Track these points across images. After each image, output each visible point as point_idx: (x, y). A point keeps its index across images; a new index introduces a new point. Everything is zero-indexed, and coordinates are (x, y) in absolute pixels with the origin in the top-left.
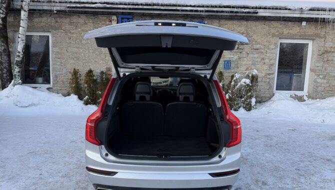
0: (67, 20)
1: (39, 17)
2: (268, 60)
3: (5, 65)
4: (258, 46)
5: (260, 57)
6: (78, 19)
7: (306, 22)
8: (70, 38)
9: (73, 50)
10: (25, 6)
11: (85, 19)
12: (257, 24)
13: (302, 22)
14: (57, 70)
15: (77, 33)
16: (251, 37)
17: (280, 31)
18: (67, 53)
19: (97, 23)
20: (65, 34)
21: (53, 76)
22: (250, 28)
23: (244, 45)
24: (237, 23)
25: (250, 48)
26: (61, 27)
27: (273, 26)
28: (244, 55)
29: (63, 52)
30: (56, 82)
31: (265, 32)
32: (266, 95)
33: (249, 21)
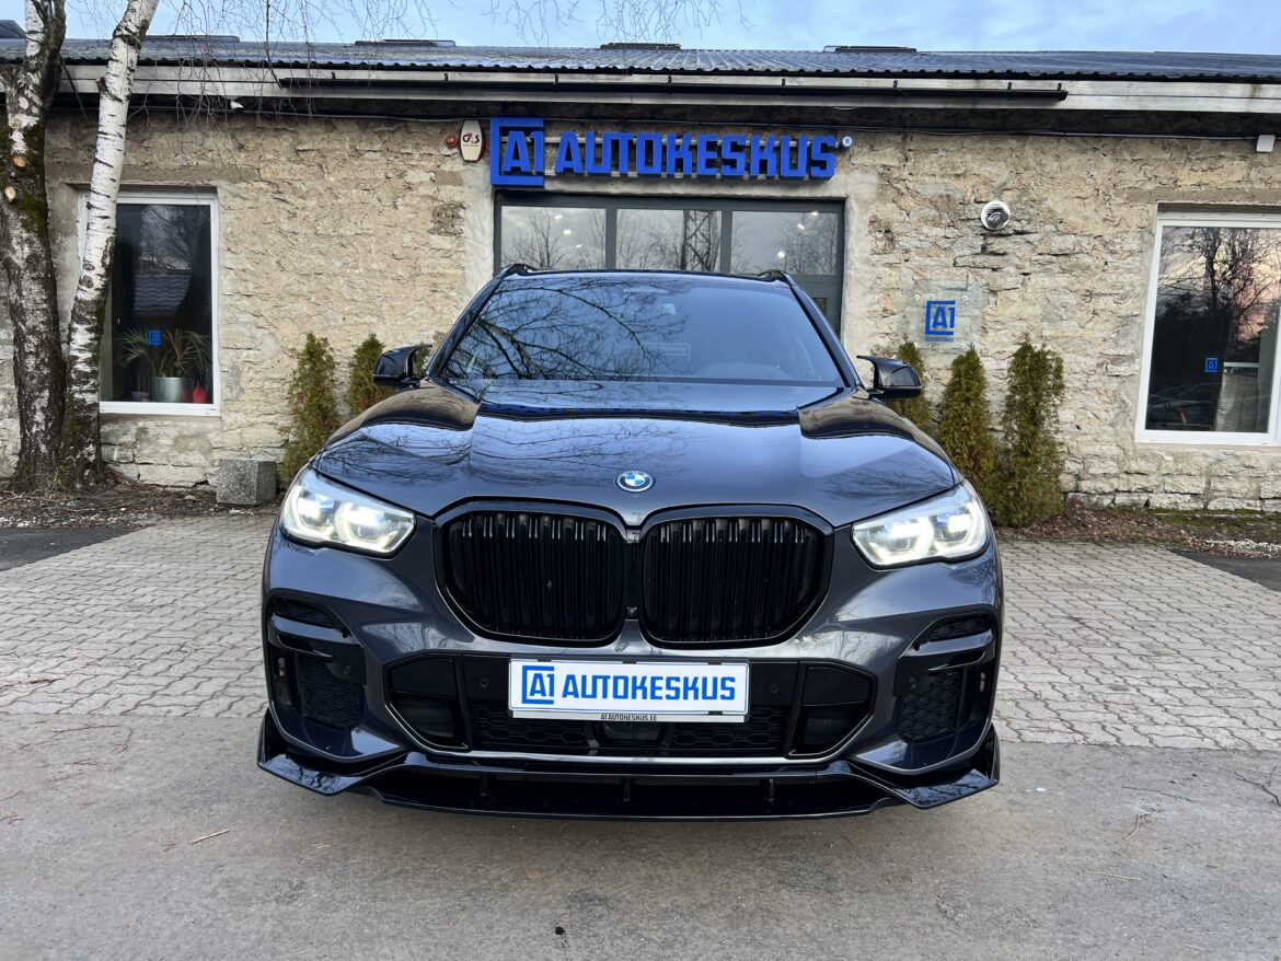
0: (284, 143)
1: (170, 130)
2: (1110, 299)
3: (36, 320)
4: (1068, 242)
5: (1077, 286)
6: (326, 136)
7: (1272, 138)
8: (295, 215)
9: (304, 264)
10: (115, 79)
11: (354, 135)
12: (1061, 149)
13: (1257, 136)
14: (239, 345)
15: (322, 191)
16: (1040, 202)
17: (1165, 178)
18: (282, 275)
19: (402, 151)
20: (276, 196)
21: (226, 369)
22: (1033, 164)
23: (1009, 235)
24: (979, 145)
25: (1033, 250)
26: (258, 169)
27: (1132, 154)
28: (1009, 277)
29: (267, 269)
30: (235, 392)
31: (1099, 181)
32: (1104, 448)
33: (1031, 138)
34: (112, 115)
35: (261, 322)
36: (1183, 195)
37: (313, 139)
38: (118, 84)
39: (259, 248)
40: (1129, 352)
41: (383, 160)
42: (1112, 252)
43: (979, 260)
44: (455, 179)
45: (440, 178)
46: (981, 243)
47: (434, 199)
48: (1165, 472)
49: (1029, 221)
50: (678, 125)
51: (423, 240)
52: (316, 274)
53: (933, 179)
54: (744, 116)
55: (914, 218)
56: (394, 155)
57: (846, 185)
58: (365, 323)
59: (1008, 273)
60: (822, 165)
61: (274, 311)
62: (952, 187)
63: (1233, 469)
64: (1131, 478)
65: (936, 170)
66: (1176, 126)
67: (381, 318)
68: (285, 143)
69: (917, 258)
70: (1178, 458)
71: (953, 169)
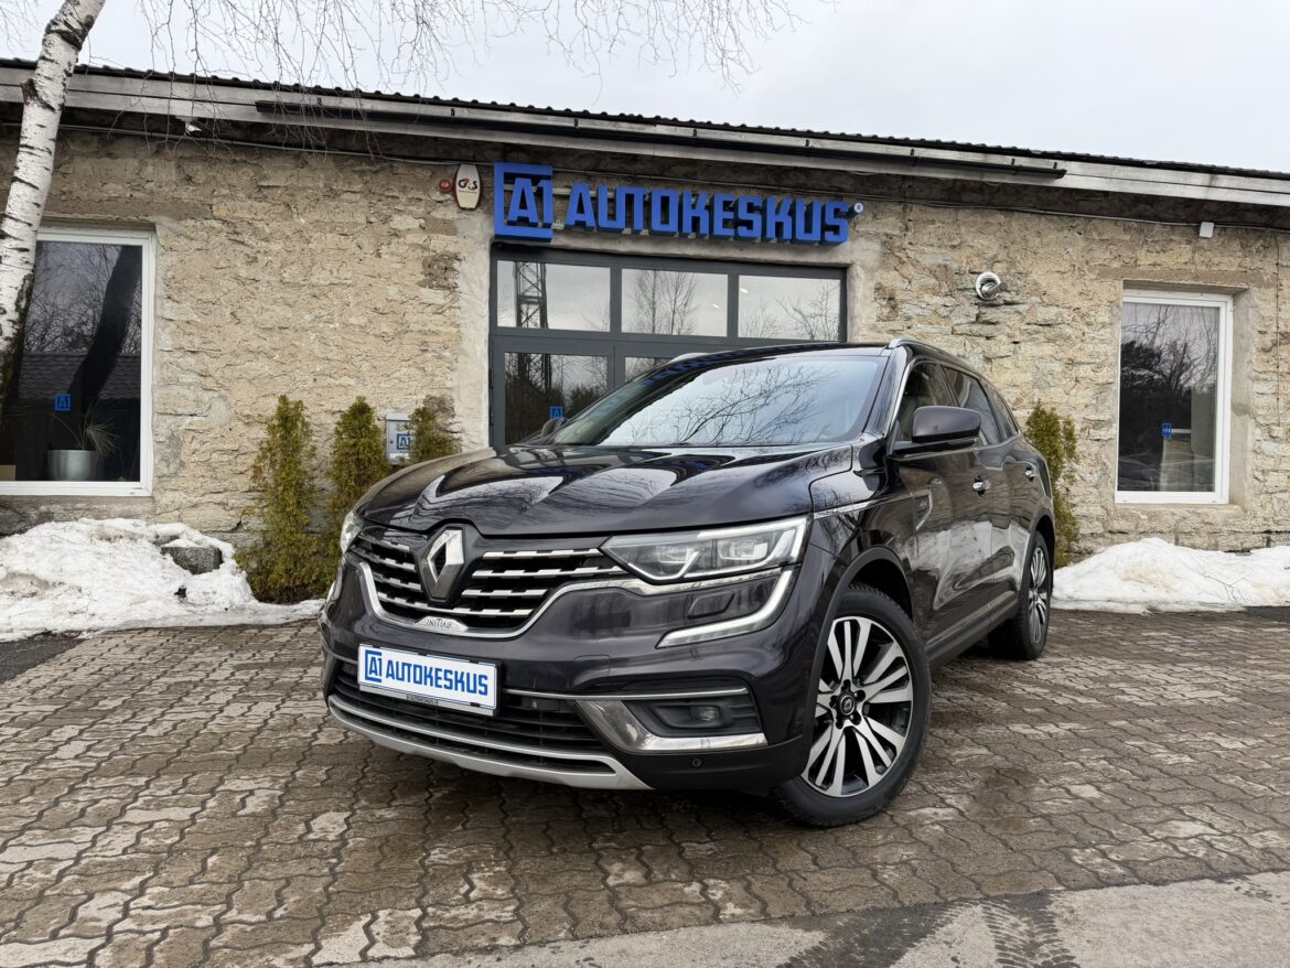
0: (244, 176)
1: (97, 154)
2: (1089, 367)
4: (1050, 314)
5: (1061, 355)
6: (294, 171)
7: (1212, 225)
8: (255, 260)
9: (266, 316)
10: (48, 82)
11: (330, 172)
12: (1042, 226)
13: (1200, 223)
14: (180, 411)
15: (289, 233)
16: (1027, 275)
17: (1127, 257)
18: (238, 328)
19: (387, 193)
20: (234, 237)
21: (162, 439)
22: (1018, 239)
23: (999, 305)
24: (972, 218)
25: (1022, 320)
26: (211, 206)
27: (1099, 234)
28: (1001, 346)
29: (218, 321)
30: (173, 467)
31: (1074, 258)
32: (1091, 509)
33: (1016, 214)
34: (38, 126)
35: (209, 382)
36: (1143, 272)
37: (279, 174)
38: (52, 88)
39: (209, 296)
40: (1107, 417)
41: (364, 203)
42: (1089, 324)
43: (976, 328)
44: (448, 228)
45: (431, 226)
46: (977, 312)
47: (424, 248)
48: (1142, 530)
49: (1017, 293)
50: (687, 184)
51: (412, 294)
52: (281, 328)
53: (931, 249)
54: (754, 178)
55: (915, 285)
56: (377, 197)
57: (852, 252)
58: (340, 385)
59: (1000, 341)
60: (835, 229)
61: (225, 370)
62: (949, 258)
63: (1196, 525)
64: (1115, 537)
65: (934, 241)
66: (1134, 211)
67: (360, 378)
68: (245, 178)
69: (919, 325)
70: (1152, 516)
71: (950, 239)
